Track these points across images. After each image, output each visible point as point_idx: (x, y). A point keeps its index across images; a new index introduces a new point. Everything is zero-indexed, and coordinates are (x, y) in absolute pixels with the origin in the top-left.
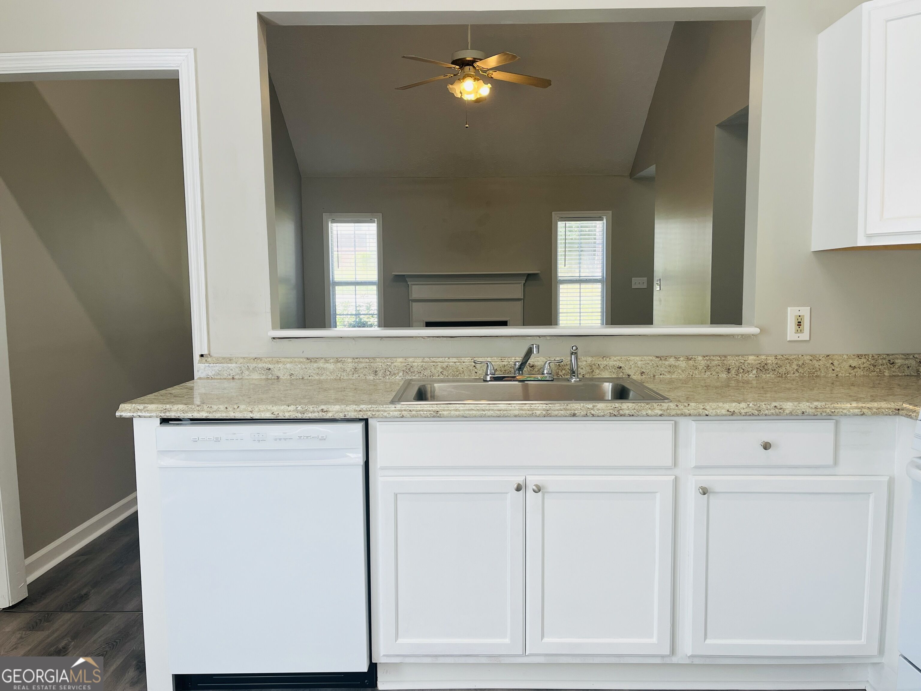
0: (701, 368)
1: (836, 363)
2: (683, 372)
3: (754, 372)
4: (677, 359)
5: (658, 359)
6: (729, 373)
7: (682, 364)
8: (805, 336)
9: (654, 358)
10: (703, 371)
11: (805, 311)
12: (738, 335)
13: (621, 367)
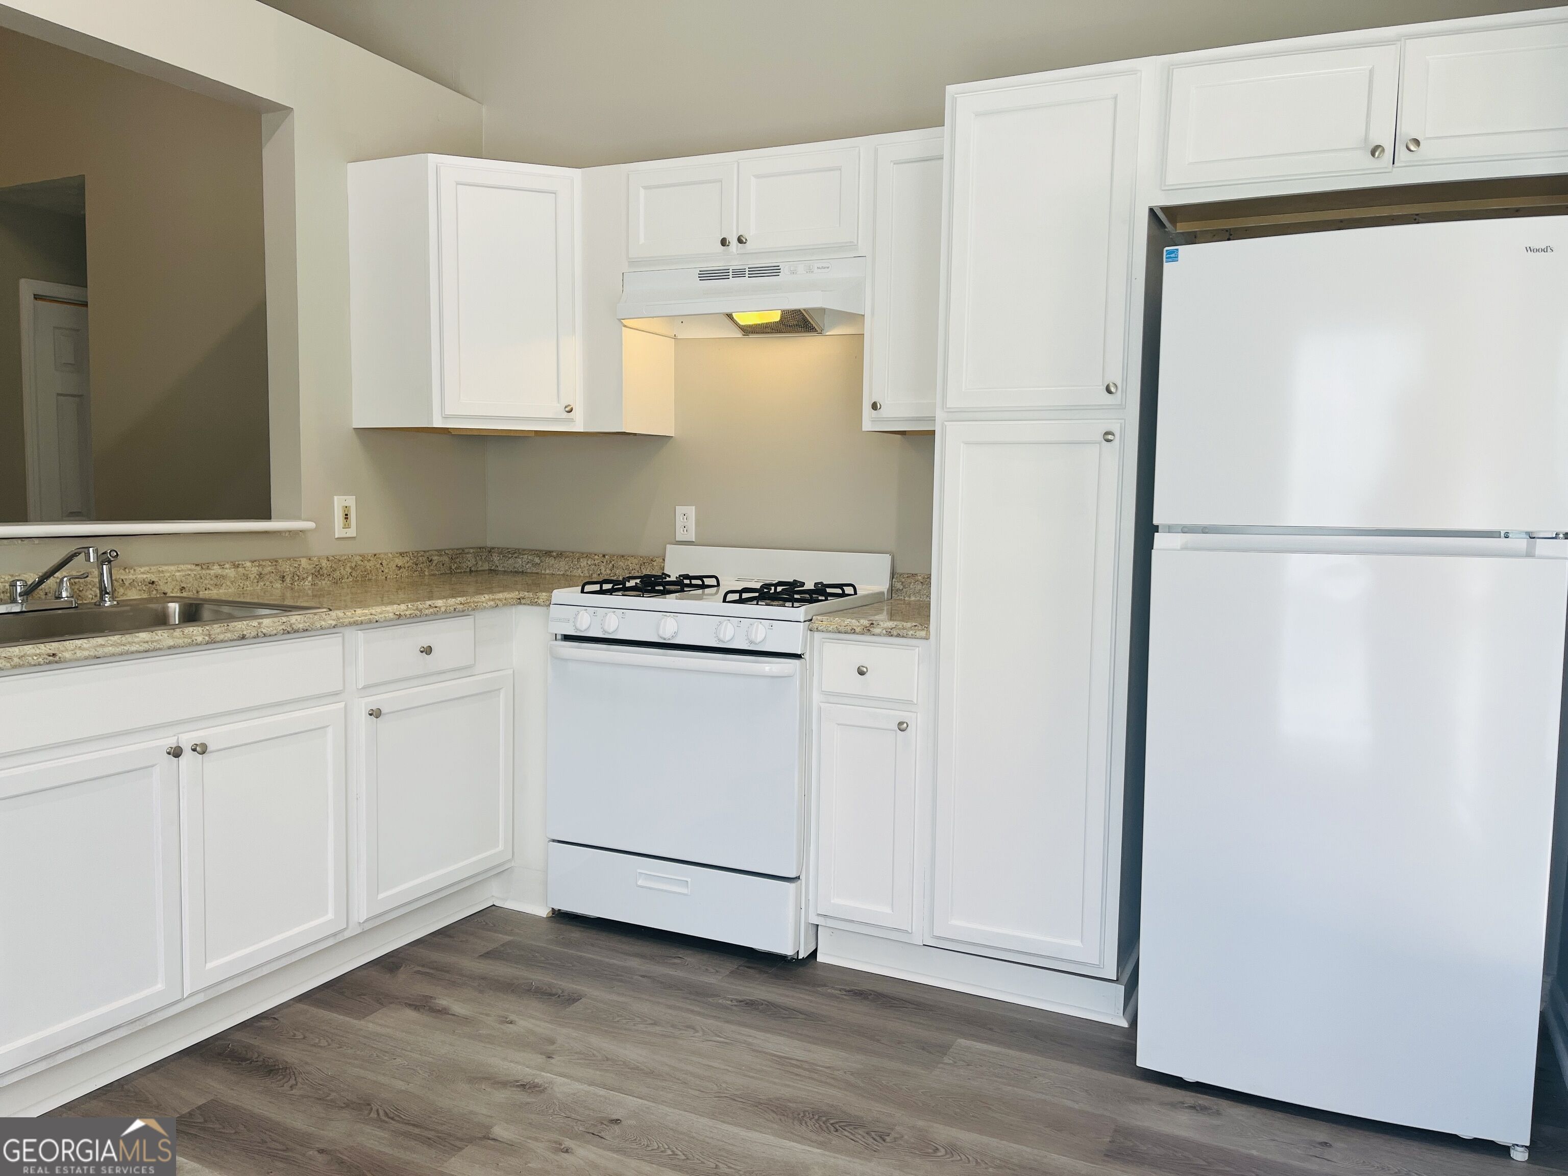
0: (252, 577)
1: (384, 563)
2: (232, 584)
3: (310, 578)
4: (222, 566)
5: (199, 568)
6: (283, 581)
7: (230, 572)
8: (352, 532)
9: (193, 567)
10: (256, 581)
11: (351, 501)
12: (285, 532)
13: (153, 583)
